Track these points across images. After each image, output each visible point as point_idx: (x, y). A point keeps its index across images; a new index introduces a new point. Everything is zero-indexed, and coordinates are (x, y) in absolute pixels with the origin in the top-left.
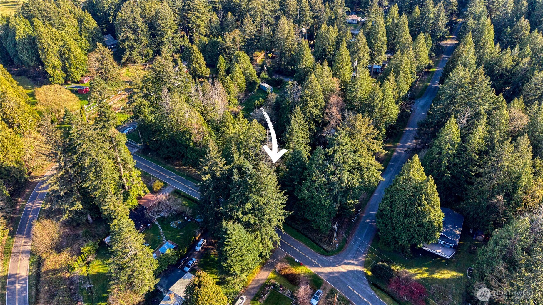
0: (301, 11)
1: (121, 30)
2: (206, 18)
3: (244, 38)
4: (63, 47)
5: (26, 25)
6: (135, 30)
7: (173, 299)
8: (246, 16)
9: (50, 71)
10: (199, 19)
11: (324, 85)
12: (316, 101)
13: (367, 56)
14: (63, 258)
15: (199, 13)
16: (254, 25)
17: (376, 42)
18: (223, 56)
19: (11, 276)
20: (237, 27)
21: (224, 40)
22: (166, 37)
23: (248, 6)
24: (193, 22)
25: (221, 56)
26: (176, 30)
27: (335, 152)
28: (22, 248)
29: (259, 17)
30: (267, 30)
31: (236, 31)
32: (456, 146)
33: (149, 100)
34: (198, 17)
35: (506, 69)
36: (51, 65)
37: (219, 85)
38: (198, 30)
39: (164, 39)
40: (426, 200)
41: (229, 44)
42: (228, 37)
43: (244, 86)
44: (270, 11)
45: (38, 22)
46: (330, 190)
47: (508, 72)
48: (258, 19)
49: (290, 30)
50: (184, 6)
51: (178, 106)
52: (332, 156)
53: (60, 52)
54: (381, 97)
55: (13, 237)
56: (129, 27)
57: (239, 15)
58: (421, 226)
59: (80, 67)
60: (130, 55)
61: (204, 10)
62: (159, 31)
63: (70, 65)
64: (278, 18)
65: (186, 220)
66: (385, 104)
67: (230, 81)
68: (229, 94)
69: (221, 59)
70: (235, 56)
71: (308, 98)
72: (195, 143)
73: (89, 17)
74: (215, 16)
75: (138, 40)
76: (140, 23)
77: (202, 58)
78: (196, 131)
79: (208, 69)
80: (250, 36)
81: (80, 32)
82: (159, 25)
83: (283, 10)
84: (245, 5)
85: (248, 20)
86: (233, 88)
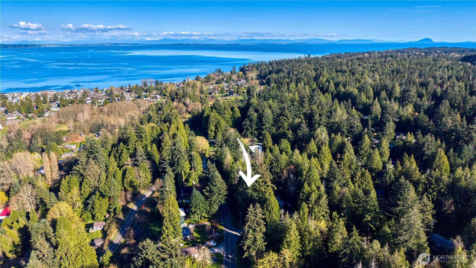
4: (218, 122)
9: (209, 132)
28: (152, 189)
36: (211, 129)
53: (216, 124)
60: (246, 132)
62: (262, 123)
63: (218, 131)
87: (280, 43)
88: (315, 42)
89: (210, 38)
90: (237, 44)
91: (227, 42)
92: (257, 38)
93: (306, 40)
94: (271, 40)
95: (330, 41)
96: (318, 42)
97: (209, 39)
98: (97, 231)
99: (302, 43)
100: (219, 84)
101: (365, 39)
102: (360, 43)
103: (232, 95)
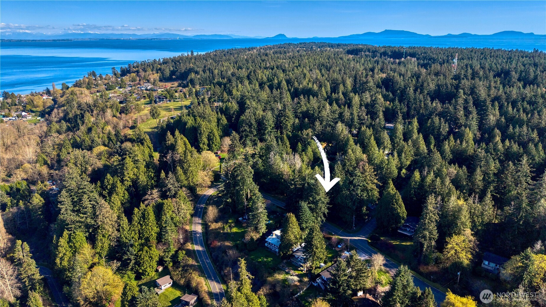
0: (352, 120)
1: (242, 126)
2: (292, 122)
3: (315, 133)
4: (210, 133)
5: (192, 120)
6: (250, 126)
7: (274, 236)
8: (317, 121)
9: (201, 145)
10: (287, 122)
11: (357, 156)
12: (351, 163)
13: (390, 146)
14: (219, 225)
15: (288, 118)
16: (321, 126)
17: (396, 138)
18: (300, 143)
19: (194, 231)
20: (310, 127)
21: (302, 134)
22: (267, 131)
23: (318, 115)
24: (284, 123)
25: (299, 143)
26: (273, 127)
27: (354, 179)
28: (197, 222)
29: (325, 122)
30: (328, 129)
31: (310, 129)
32: (418, 183)
33: (262, 159)
34: (287, 120)
35: (469, 155)
36: (203, 142)
37: (297, 156)
38: (286, 128)
39: (266, 132)
40: (395, 202)
41: (305, 136)
42: (305, 132)
43: (312, 159)
44: (332, 118)
45: (198, 119)
46: (352, 199)
47: (471, 157)
48: (324, 123)
49: (343, 129)
50: (279, 114)
51: (277, 161)
52: (353, 181)
53: (208, 135)
54: (386, 163)
55: (192, 217)
56: (247, 124)
57: (312, 121)
58: (393, 215)
59: (217, 144)
60: (245, 140)
61: (291, 117)
62: (264, 127)
63: (213, 143)
64: (337, 123)
65: (278, 215)
66: (389, 167)
67: (304, 155)
68: (303, 162)
69: (299, 144)
70: (308, 142)
71: (347, 161)
72: (284, 180)
73: (224, 118)
74: (297, 121)
75: (251, 132)
76: (253, 122)
77: (288, 143)
78: (286, 173)
79: (291, 150)
80: (318, 132)
81: (218, 126)
82: (264, 124)
83: (340, 118)
84: (316, 115)
85: (317, 123)
86: (305, 158)
87: (126, 38)
88: (169, 38)
89: (21, 31)
90: (68, 40)
91: (49, 36)
92: (92, 32)
93: (157, 35)
94: (112, 34)
95: (186, 36)
96: (173, 38)
97: (19, 34)
98: (166, 290)
99: (155, 39)
100: (110, 90)
101: (222, 34)
102: (218, 38)
103: (163, 101)
